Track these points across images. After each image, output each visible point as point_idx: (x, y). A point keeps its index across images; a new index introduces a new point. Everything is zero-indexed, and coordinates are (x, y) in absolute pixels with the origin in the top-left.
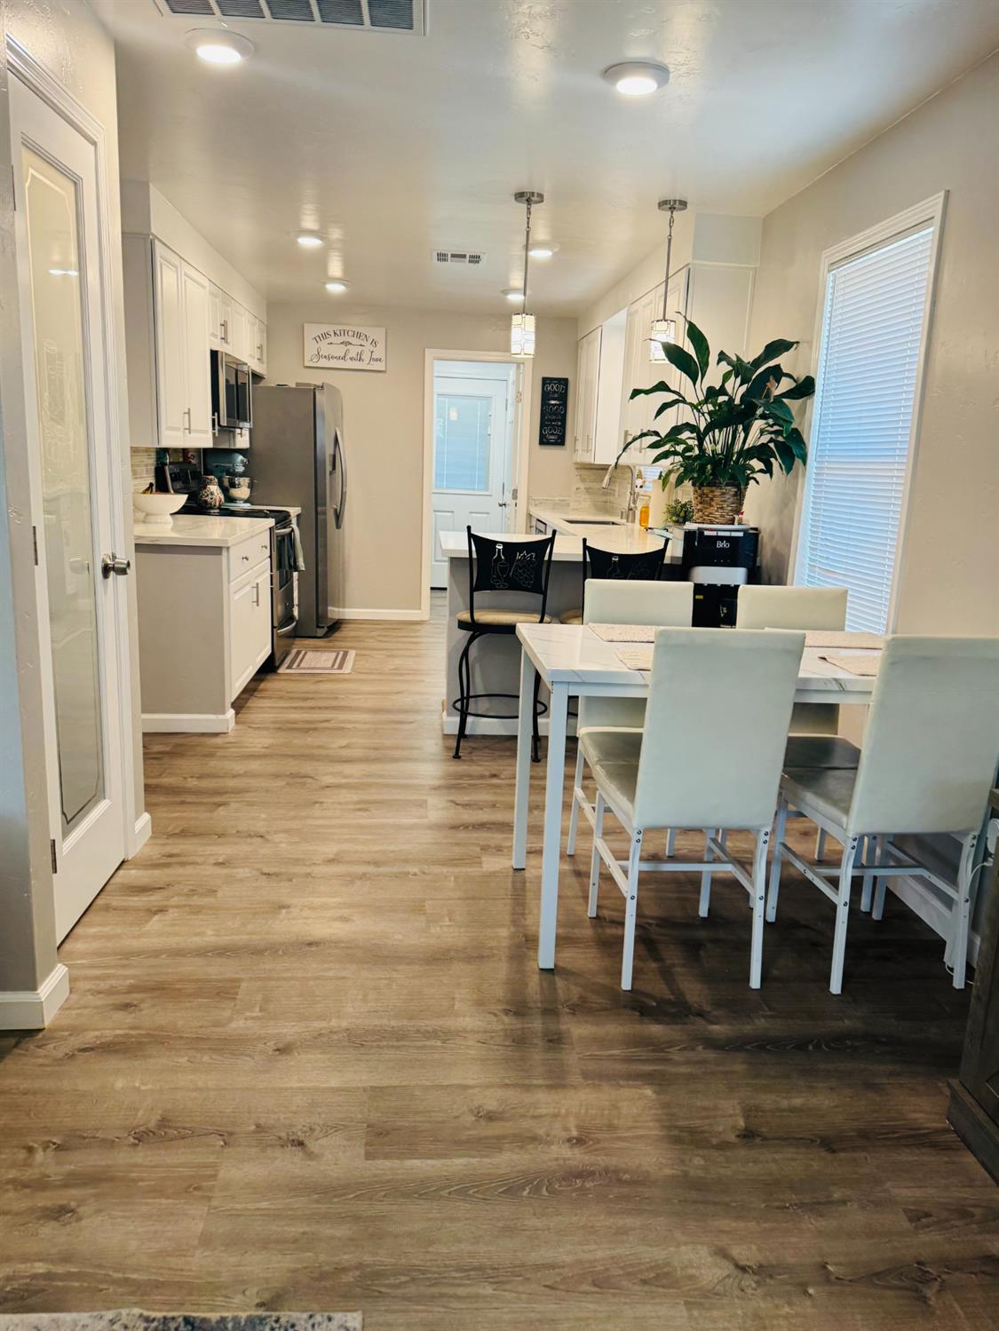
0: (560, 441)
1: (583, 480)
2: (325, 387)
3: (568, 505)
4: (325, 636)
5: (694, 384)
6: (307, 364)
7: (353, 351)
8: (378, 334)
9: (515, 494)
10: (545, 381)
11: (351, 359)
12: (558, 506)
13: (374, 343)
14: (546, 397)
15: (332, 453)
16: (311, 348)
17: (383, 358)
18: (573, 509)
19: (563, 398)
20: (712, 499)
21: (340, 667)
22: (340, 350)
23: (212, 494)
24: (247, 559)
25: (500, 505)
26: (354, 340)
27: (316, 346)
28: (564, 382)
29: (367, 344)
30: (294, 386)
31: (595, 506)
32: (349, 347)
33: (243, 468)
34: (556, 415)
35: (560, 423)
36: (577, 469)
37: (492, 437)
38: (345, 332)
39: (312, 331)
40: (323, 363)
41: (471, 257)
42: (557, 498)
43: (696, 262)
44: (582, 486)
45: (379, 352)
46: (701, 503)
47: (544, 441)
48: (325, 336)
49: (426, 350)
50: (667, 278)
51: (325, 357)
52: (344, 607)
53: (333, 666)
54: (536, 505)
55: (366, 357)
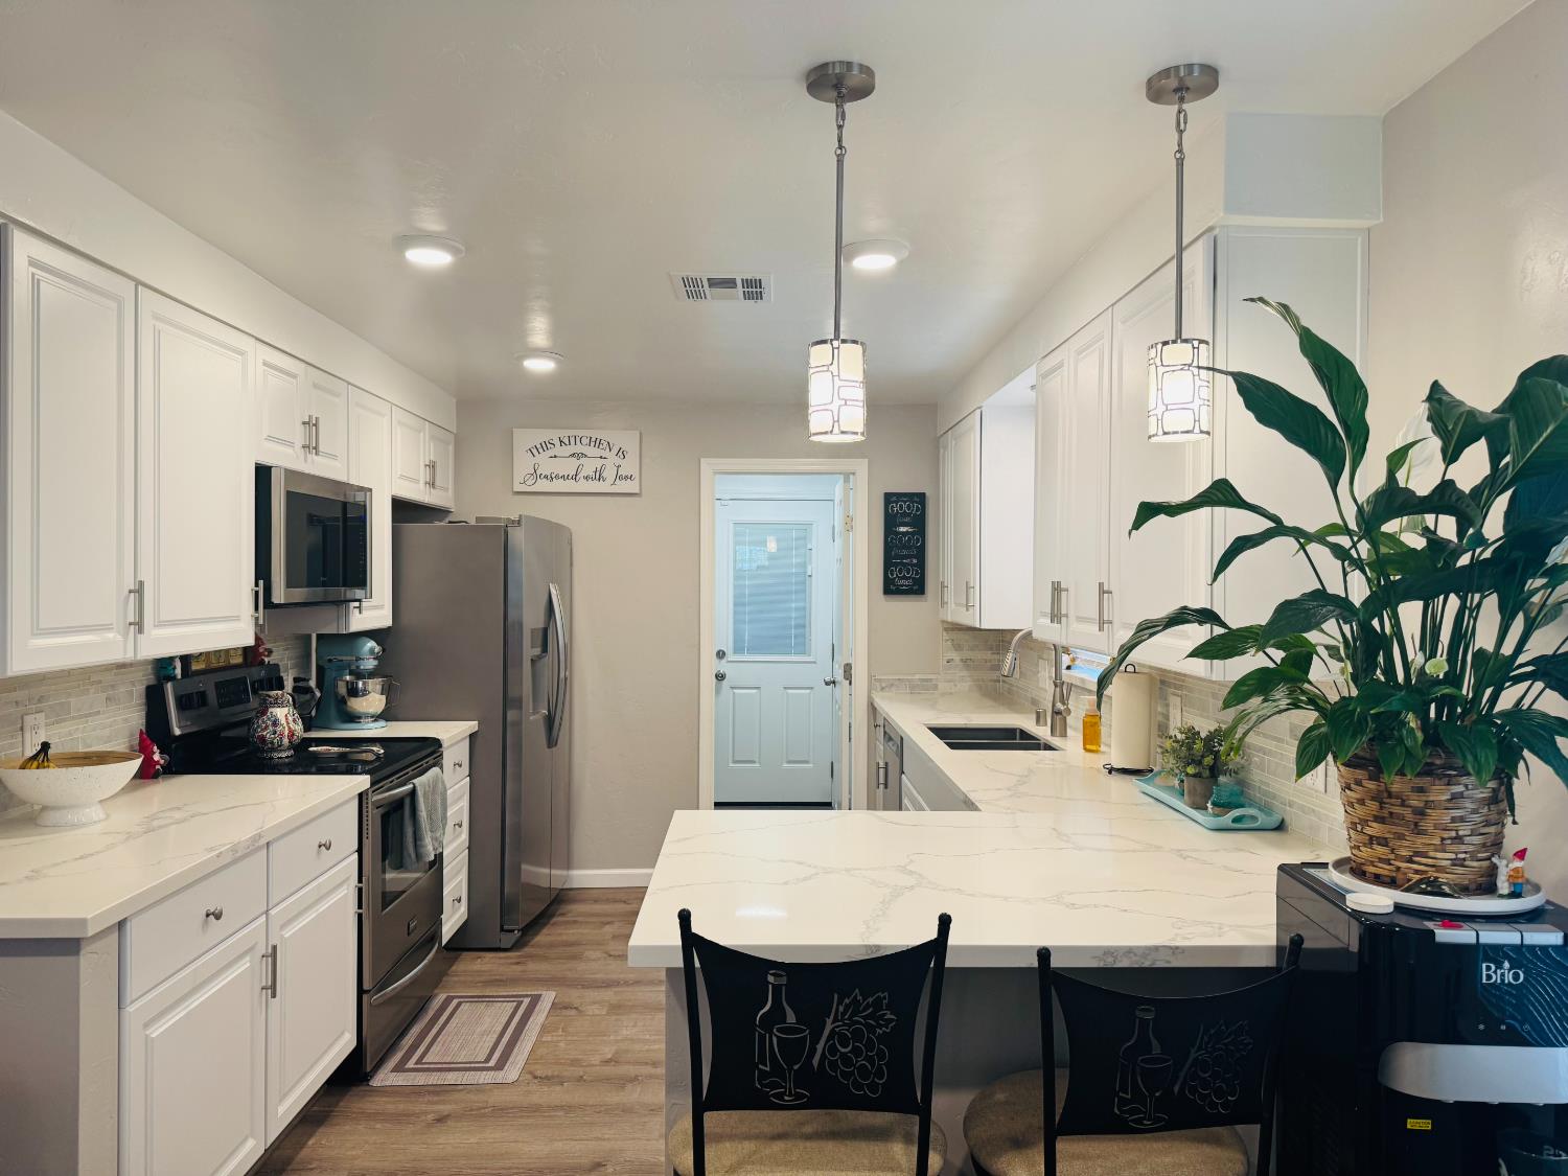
0: (917, 588)
1: (958, 647)
2: (523, 522)
3: (936, 687)
4: (517, 945)
5: (1334, 485)
6: (518, 488)
7: (589, 467)
8: (628, 440)
9: (848, 669)
10: (889, 498)
11: (586, 478)
12: (920, 689)
13: (622, 453)
14: (890, 522)
15: (541, 625)
16: (523, 465)
17: (636, 475)
18: (943, 695)
19: (920, 523)
20: (1420, 813)
21: (500, 1066)
22: (569, 467)
23: (275, 723)
24: (218, 916)
25: (827, 684)
26: (591, 451)
27: (534, 460)
28: (920, 498)
29: (611, 456)
30: (473, 522)
31: (980, 688)
32: (583, 460)
33: (375, 663)
34: (909, 548)
35: (915, 561)
36: (946, 630)
37: (813, 578)
38: (578, 440)
39: (525, 438)
40: (543, 485)
41: (748, 283)
42: (917, 677)
43: (1237, 220)
44: (956, 656)
45: (629, 466)
46: (1379, 819)
47: (891, 588)
48: (546, 446)
49: (702, 460)
50: (1180, 249)
51: (546, 477)
52: (569, 866)
53: (488, 1060)
54: (883, 689)
55: (609, 474)
